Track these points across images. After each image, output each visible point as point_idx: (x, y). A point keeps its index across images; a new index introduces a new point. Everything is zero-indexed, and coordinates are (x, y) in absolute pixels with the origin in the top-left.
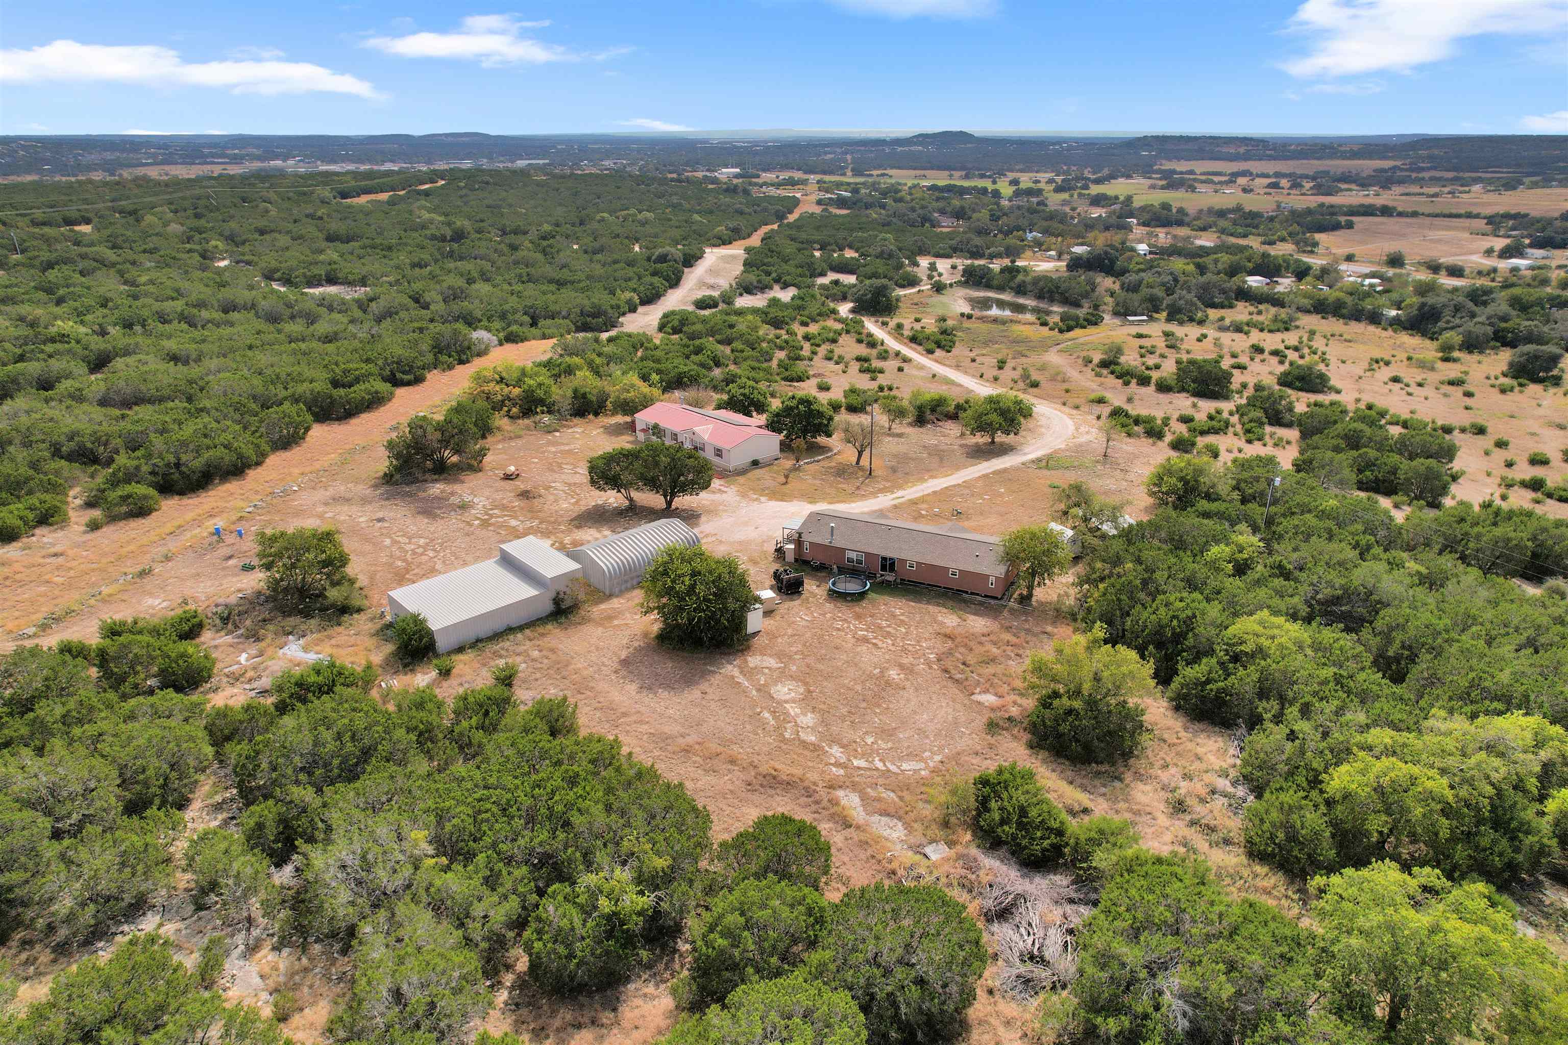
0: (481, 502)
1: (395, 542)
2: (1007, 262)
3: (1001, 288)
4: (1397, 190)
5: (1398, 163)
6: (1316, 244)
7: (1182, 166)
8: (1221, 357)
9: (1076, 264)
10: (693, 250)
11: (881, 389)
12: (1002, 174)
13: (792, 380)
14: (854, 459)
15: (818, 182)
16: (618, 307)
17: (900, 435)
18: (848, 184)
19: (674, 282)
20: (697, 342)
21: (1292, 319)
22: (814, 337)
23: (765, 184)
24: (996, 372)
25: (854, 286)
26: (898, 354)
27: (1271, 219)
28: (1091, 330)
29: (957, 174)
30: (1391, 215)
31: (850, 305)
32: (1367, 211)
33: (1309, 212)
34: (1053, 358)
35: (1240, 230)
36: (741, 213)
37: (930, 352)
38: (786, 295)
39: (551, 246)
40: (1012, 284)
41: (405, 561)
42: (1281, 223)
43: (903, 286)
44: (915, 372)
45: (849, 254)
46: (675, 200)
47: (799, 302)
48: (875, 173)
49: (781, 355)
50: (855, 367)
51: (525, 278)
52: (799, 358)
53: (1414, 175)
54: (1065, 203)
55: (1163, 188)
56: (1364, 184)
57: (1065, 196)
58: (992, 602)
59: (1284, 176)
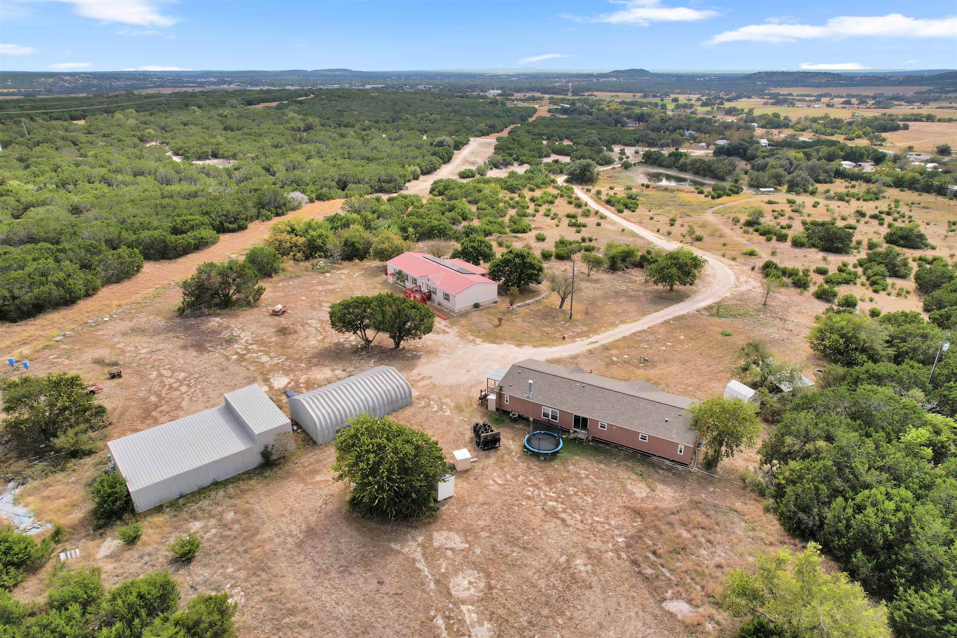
0: (245, 336)
1: (161, 375)
2: (673, 150)
3: (668, 167)
4: (934, 105)
5: (932, 88)
6: (884, 140)
7: (784, 91)
8: (835, 219)
9: (719, 152)
10: (461, 138)
11: (584, 240)
12: (667, 95)
13: (518, 232)
14: (559, 303)
15: (550, 99)
16: (405, 176)
17: (597, 281)
18: (569, 100)
19: (447, 159)
20: (452, 202)
21: (880, 191)
22: (538, 199)
23: (516, 99)
24: (669, 228)
25: (569, 164)
26: (597, 213)
27: (850, 124)
28: (734, 197)
29: (638, 95)
30: (933, 121)
31: (565, 177)
32: (917, 118)
33: (876, 119)
34: (709, 217)
35: (829, 130)
36: (499, 117)
37: (620, 211)
38: (521, 170)
39: (367, 135)
40: (677, 165)
41: (159, 396)
42: (857, 126)
43: (601, 165)
44: (608, 226)
45: (566, 143)
46: (457, 108)
47: (530, 175)
48: (586, 94)
49: (512, 212)
50: (566, 221)
51: (346, 156)
52: (525, 215)
53: (944, 96)
54: (708, 113)
55: (773, 104)
56: (909, 101)
57: (708, 109)
58: (680, 468)
59: (854, 96)
